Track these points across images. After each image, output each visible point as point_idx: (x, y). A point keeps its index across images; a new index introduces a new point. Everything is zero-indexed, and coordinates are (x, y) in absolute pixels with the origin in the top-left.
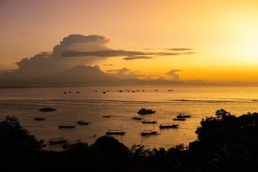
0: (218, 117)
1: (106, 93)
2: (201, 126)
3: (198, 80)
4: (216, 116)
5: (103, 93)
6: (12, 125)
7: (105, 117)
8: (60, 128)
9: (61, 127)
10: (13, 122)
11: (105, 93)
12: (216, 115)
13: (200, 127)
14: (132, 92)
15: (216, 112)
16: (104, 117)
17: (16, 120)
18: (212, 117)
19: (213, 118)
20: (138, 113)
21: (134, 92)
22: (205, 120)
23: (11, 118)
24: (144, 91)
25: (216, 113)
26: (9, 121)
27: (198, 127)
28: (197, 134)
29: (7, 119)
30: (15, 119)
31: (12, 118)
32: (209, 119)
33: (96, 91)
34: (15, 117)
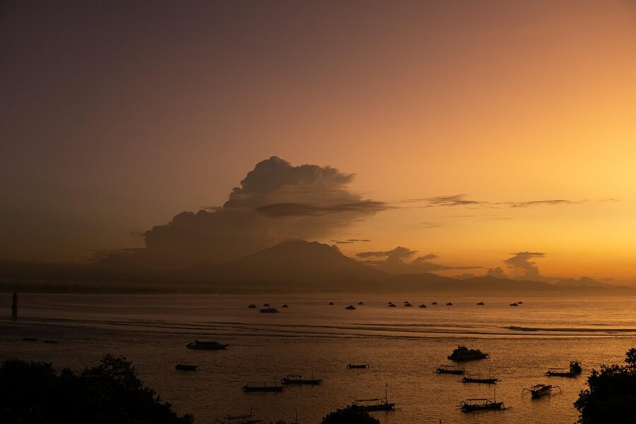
0: (631, 367)
1: (354, 308)
2: (589, 390)
3: (585, 279)
4: (627, 364)
5: (347, 308)
6: (116, 377)
7: (354, 367)
8: (245, 392)
9: (248, 390)
10: (119, 371)
11: (351, 308)
12: (626, 360)
13: (587, 390)
14: (420, 307)
15: (628, 354)
16: (351, 367)
17: (128, 364)
18: (617, 367)
19: (620, 370)
20: (449, 358)
21: (423, 306)
22: (600, 373)
23: (114, 360)
24: (450, 304)
25: (626, 357)
26: (111, 367)
27: (581, 392)
28: (578, 409)
29: (105, 362)
30: (125, 362)
31: (118, 360)
32: (608, 370)
33: (331, 304)
34: (124, 358)
